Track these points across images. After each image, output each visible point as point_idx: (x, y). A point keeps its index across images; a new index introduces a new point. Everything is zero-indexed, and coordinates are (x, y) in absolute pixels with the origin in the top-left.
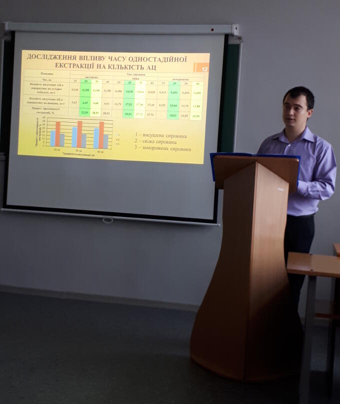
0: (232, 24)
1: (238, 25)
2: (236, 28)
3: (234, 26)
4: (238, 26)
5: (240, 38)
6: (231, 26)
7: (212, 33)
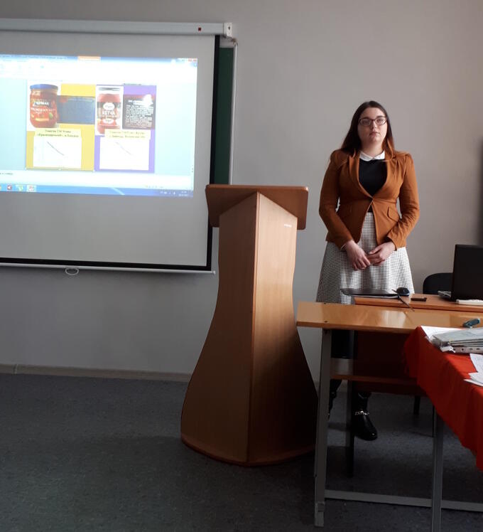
0: (223, 22)
1: (231, 23)
2: (229, 28)
3: (227, 25)
5: (233, 40)
6: (221, 25)
7: (200, 33)
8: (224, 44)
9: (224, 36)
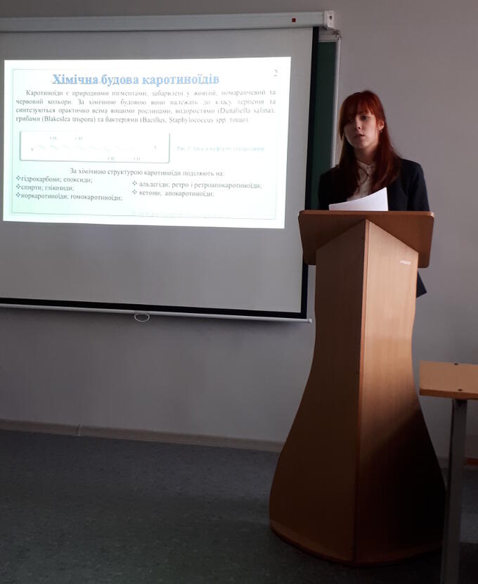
2: (331, 17)
3: (327, 14)
5: (336, 33)
7: (294, 26)
8: (324, 38)
9: (325, 28)
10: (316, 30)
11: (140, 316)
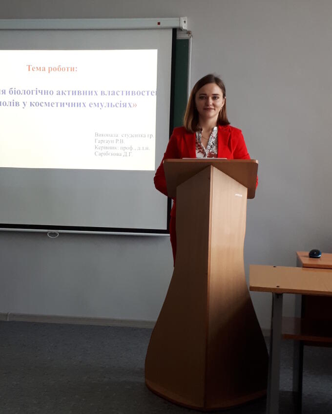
2: (185, 22)
3: (183, 20)
4: (186, 18)
5: (189, 33)
6: (178, 19)
7: (159, 27)
8: (181, 36)
9: (181, 29)
10: (175, 31)
11: (51, 234)
